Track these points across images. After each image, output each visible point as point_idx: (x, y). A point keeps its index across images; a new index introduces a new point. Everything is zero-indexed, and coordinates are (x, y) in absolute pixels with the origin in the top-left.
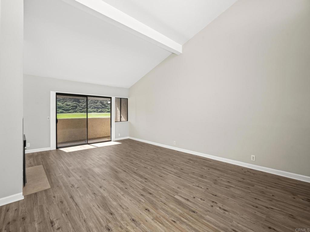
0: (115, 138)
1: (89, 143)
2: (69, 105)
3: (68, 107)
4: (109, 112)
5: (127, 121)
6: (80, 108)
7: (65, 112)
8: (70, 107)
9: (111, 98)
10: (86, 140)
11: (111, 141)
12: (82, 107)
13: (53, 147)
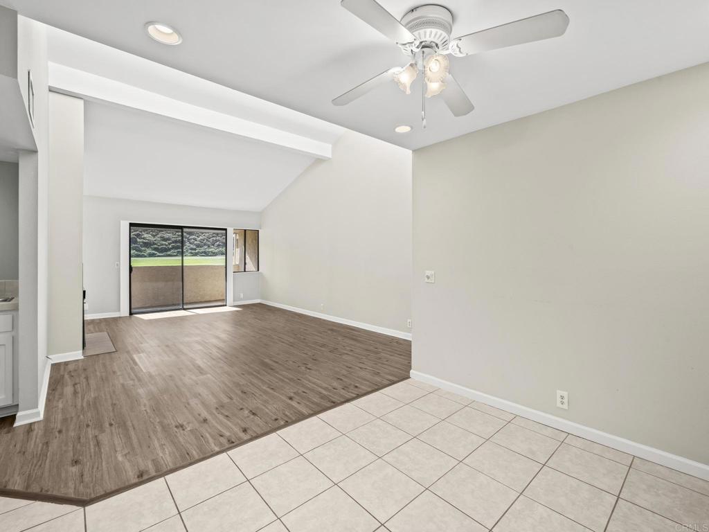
0: (234, 301)
1: (185, 307)
2: (169, 239)
3: (164, 243)
4: (222, 254)
5: (258, 270)
6: (192, 246)
7: (158, 254)
8: (169, 244)
9: (226, 230)
10: (180, 302)
11: (226, 305)
12: (196, 242)
13: (125, 311)
